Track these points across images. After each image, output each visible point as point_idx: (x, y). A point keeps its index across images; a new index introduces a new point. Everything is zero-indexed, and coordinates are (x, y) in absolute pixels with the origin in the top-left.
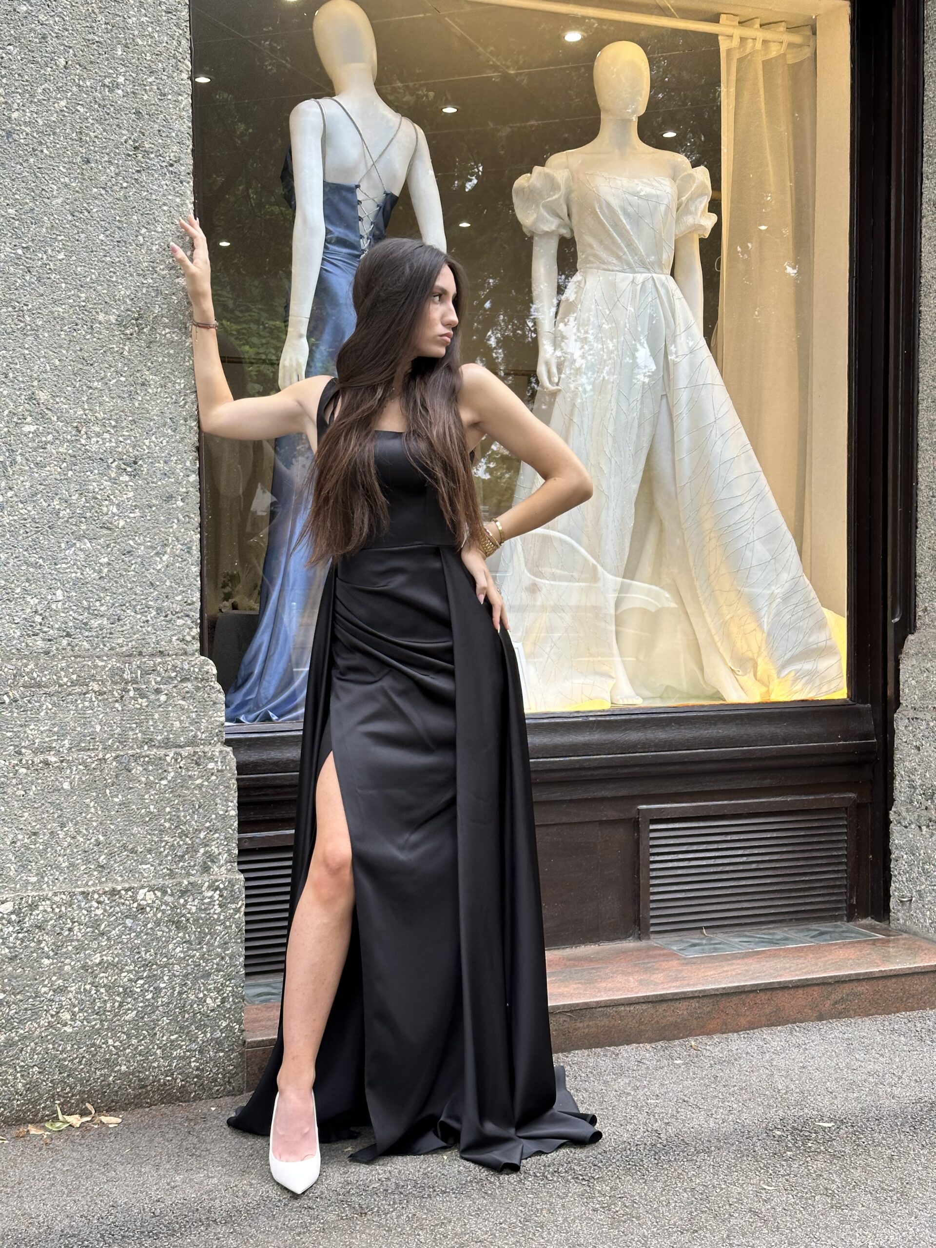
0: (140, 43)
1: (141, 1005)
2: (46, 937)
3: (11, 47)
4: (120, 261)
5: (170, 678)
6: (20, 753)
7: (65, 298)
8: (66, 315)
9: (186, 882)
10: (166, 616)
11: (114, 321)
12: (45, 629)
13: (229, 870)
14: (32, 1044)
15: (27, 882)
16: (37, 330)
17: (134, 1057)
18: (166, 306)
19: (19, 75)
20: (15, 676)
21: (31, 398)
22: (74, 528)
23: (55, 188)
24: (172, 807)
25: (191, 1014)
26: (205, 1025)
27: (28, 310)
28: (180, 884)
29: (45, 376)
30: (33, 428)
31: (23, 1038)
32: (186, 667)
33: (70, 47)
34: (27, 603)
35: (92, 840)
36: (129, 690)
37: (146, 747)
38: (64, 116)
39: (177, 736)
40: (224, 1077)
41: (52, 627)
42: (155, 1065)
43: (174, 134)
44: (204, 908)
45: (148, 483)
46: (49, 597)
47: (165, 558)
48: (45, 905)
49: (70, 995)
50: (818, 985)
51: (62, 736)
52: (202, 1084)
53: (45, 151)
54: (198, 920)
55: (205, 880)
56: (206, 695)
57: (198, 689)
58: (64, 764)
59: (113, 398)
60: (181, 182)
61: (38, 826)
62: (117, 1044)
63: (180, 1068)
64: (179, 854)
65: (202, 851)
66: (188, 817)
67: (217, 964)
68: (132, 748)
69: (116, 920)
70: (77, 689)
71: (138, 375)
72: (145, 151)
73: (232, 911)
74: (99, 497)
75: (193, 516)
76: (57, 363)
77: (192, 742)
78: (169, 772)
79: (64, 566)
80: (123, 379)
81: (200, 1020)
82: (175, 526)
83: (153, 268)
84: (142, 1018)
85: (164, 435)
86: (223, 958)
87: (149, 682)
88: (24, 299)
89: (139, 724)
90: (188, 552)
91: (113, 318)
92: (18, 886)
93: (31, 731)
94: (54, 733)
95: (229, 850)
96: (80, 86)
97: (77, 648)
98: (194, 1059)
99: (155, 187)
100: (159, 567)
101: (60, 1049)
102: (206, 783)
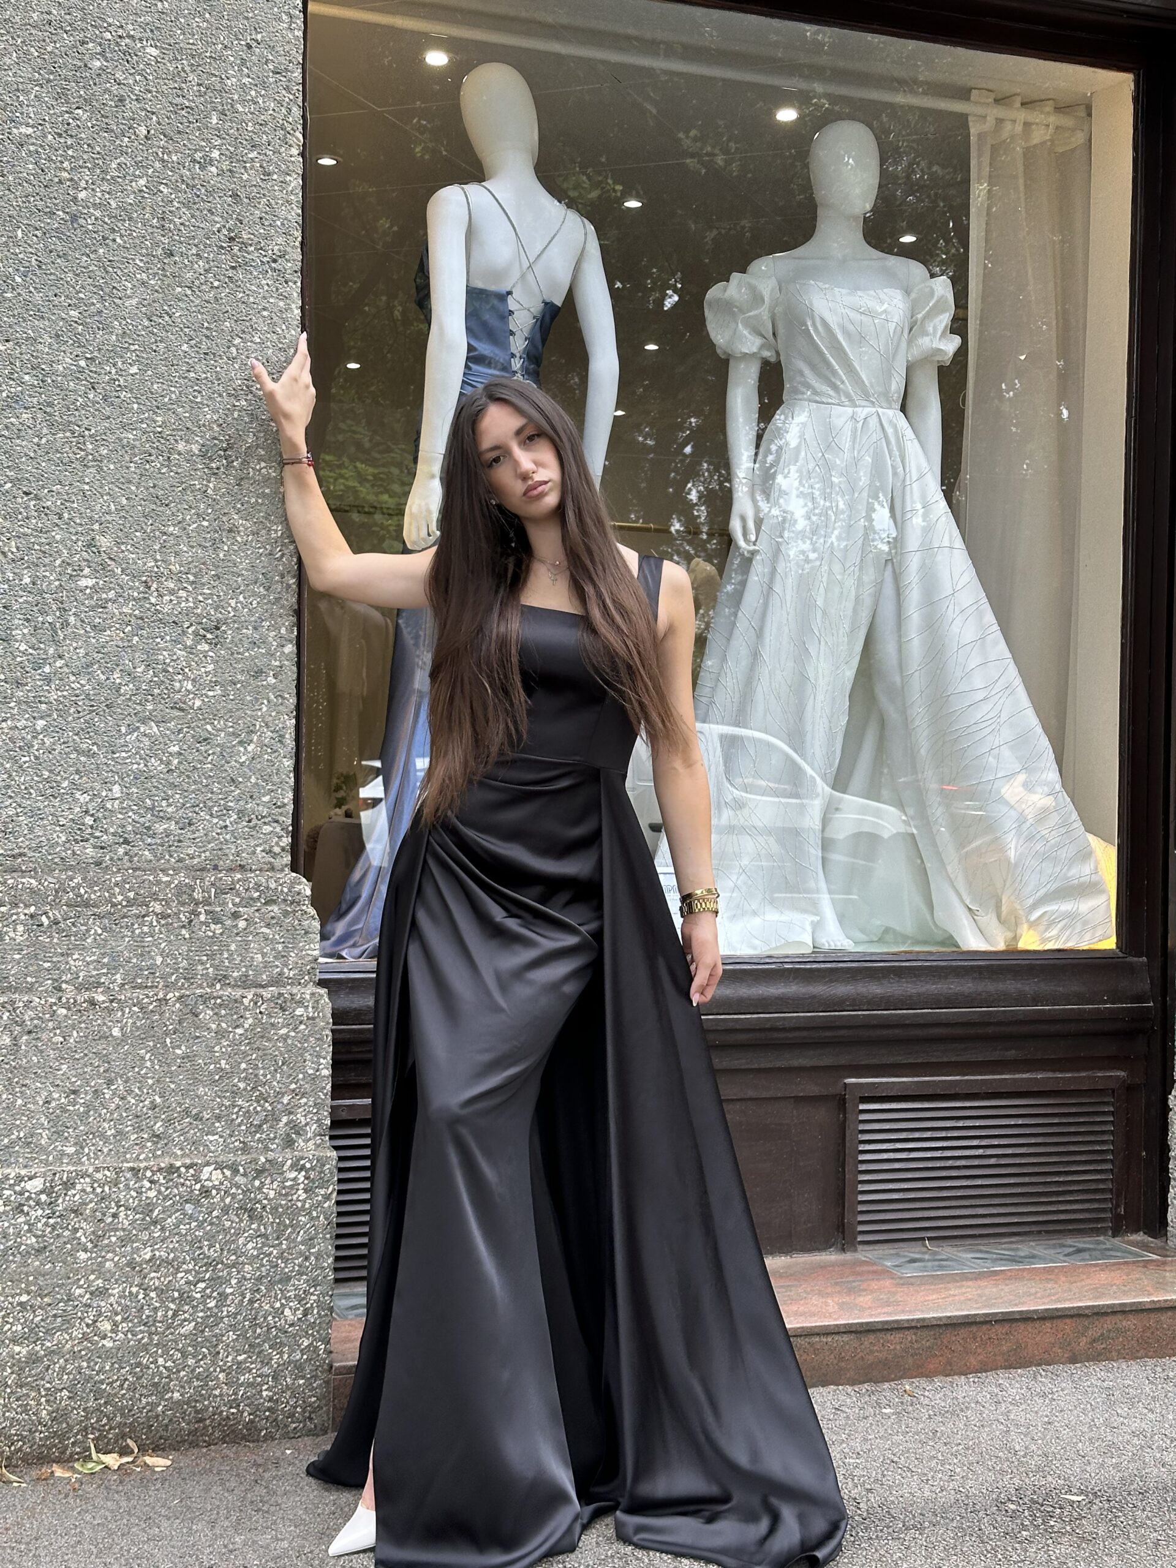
0: (241, 109)
1: (201, 1314)
2: (84, 1225)
3: (80, 111)
4: (207, 378)
5: (252, 899)
6: (60, 989)
7: (136, 422)
8: (137, 443)
9: (263, 1160)
10: (250, 821)
11: (197, 452)
12: (98, 834)
13: (319, 1146)
14: (62, 1361)
15: (63, 1154)
16: (101, 461)
17: (190, 1382)
18: (262, 435)
19: (89, 145)
20: (57, 892)
21: (91, 544)
22: (138, 707)
23: (129, 285)
24: (249, 1063)
25: (265, 1329)
26: (282, 1344)
27: (90, 436)
28: (255, 1161)
29: (108, 517)
30: (90, 582)
31: (50, 1353)
32: (273, 885)
33: (153, 113)
34: (76, 800)
35: (147, 1103)
36: (200, 913)
37: (218, 986)
38: (143, 197)
39: (258, 973)
40: (304, 1411)
41: (106, 832)
42: (217, 1392)
43: (279, 223)
44: (286, 1193)
45: (232, 654)
46: (104, 794)
47: (250, 748)
48: (83, 1183)
49: (112, 1299)
50: (1072, 1316)
51: (113, 969)
52: (275, 1420)
53: (118, 240)
54: (277, 1209)
55: (287, 1158)
56: (297, 922)
57: (286, 914)
58: (115, 1005)
59: (192, 547)
60: (286, 282)
61: (79, 1083)
62: (169, 1364)
63: (248, 1398)
64: (255, 1123)
65: (285, 1119)
66: (269, 1077)
67: (300, 1266)
68: (201, 986)
69: (172, 1205)
70: (135, 911)
71: (224, 519)
72: (243, 243)
73: (320, 1198)
74: (171, 670)
75: (288, 696)
76: (124, 502)
77: (277, 981)
78: (247, 1019)
79: (124, 754)
80: (205, 524)
81: (276, 1337)
82: (265, 709)
83: (247, 387)
84: (203, 1331)
85: (254, 594)
86: (307, 1259)
87: (225, 904)
88: (86, 422)
89: (211, 957)
90: (279, 741)
91: (195, 448)
92: (51, 1158)
93: (75, 961)
94: (104, 965)
95: (319, 1120)
96: (163, 161)
97: (136, 859)
98: (265, 1387)
99: (253, 288)
100: (243, 759)
101: (97, 1368)
102: (292, 1034)
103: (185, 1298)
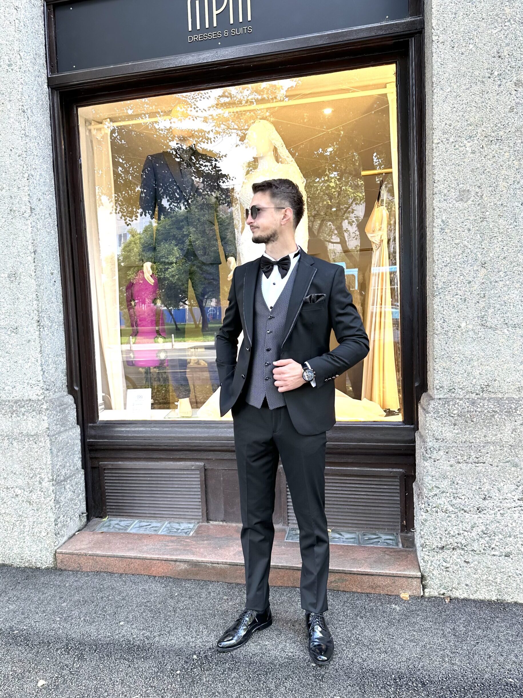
17: (18, 548)
24: (27, 458)
25: (37, 537)
26: (42, 542)
45: (21, 336)
47: (29, 364)
66: (33, 463)
69: (9, 498)
81: (40, 539)
84: (20, 535)
100: (27, 367)
103: (14, 525)
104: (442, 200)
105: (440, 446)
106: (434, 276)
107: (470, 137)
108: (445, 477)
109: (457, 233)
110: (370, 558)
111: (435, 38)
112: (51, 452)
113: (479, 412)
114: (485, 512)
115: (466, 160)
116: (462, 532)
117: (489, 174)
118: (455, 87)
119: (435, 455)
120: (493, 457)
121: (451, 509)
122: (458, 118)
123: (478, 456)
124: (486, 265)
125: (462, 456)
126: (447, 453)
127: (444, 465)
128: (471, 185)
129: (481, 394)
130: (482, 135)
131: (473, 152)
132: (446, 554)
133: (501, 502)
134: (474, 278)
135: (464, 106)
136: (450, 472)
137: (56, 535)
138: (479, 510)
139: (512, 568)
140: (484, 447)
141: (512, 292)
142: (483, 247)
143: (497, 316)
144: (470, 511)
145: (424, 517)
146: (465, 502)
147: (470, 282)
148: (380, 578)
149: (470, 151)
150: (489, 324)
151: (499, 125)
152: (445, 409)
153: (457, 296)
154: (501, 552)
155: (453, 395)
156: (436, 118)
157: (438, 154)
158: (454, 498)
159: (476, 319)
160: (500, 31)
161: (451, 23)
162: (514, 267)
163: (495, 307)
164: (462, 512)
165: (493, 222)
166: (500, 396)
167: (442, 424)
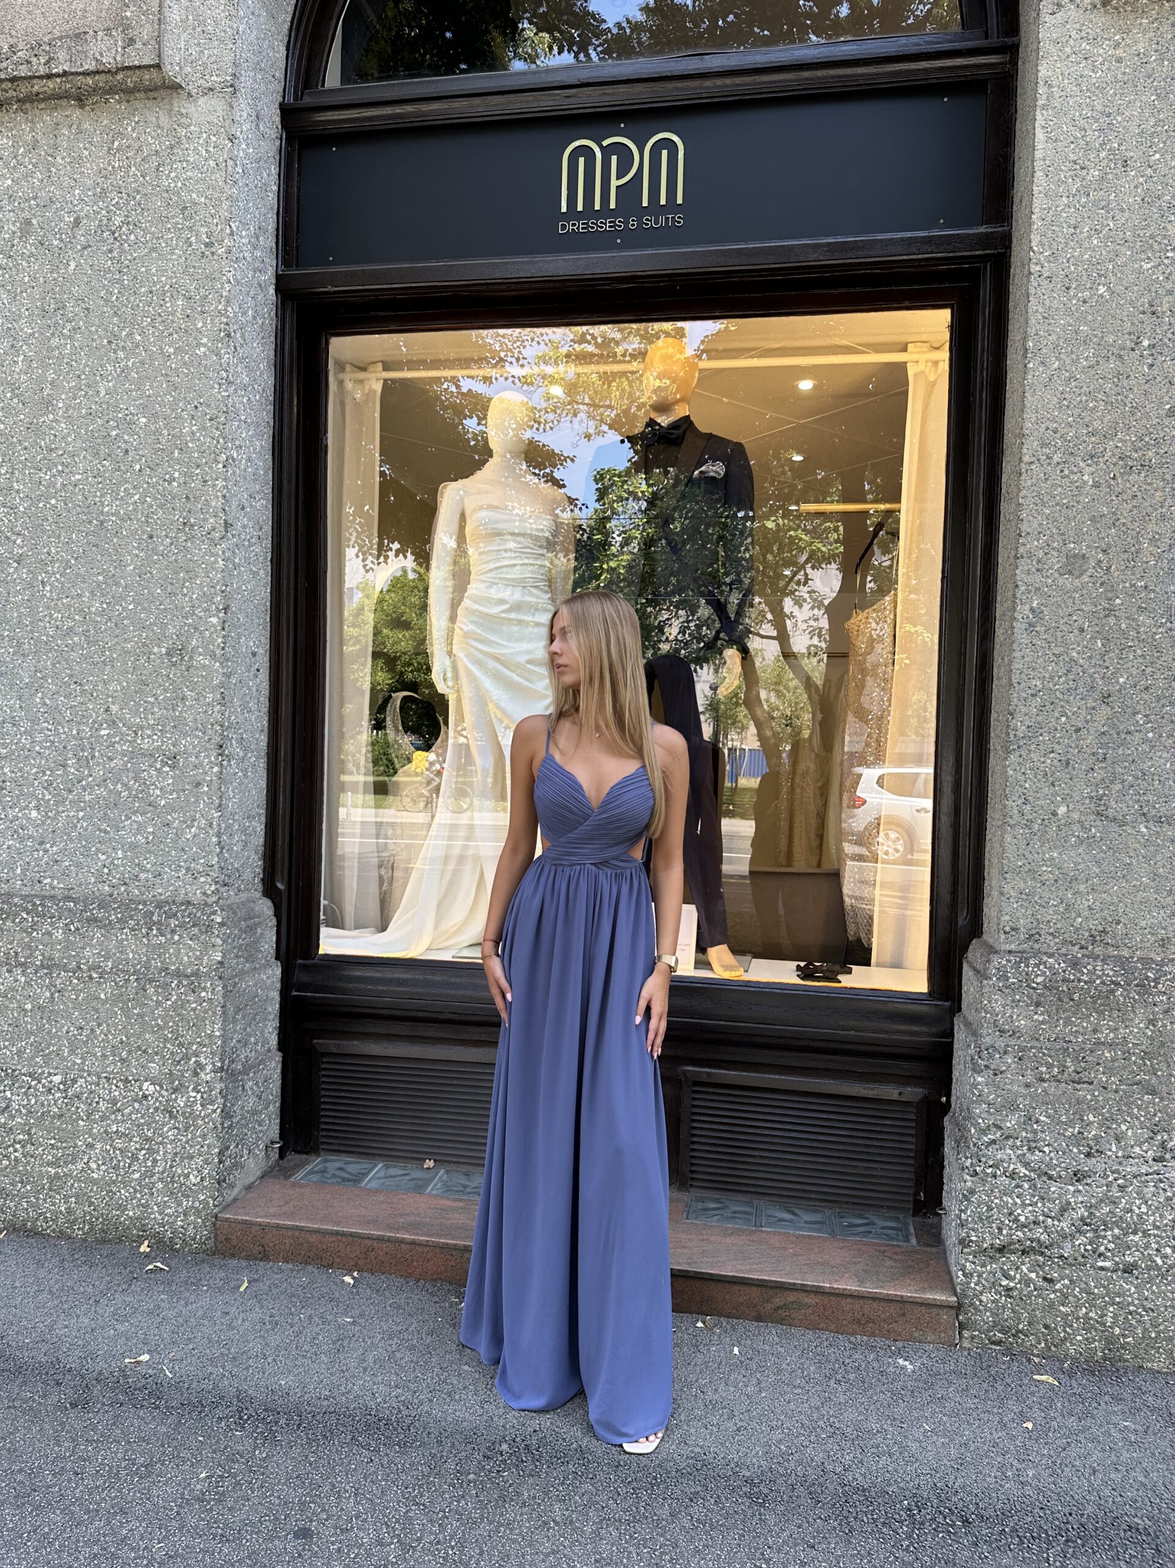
0: (191, 446)
1: (143, 1169)
2: (82, 1106)
3: (106, 462)
4: (170, 608)
5: (185, 922)
7: (132, 637)
8: (132, 649)
10: (193, 874)
11: (164, 653)
12: (110, 878)
14: (71, 1181)
16: (113, 661)
19: (110, 480)
21: (107, 710)
22: (131, 805)
23: (129, 558)
24: (174, 1022)
25: (179, 1184)
27: (108, 647)
29: (116, 694)
33: (144, 456)
34: (99, 858)
35: (118, 1039)
36: (153, 929)
38: (137, 506)
41: (114, 877)
42: (153, 1216)
44: (190, 1104)
45: (183, 773)
46: (113, 855)
48: (81, 1082)
49: (97, 1151)
53: (124, 533)
54: (185, 1113)
58: (102, 980)
59: (161, 709)
61: (83, 1023)
62: (127, 1194)
63: (170, 1224)
64: (177, 1059)
65: (193, 1059)
66: (185, 1032)
67: (199, 1150)
69: (128, 1102)
71: (179, 691)
72: (191, 525)
73: (210, 1111)
74: (148, 782)
76: (125, 684)
78: (173, 995)
79: (123, 832)
80: (168, 695)
81: (185, 1190)
84: (144, 1179)
86: (202, 1147)
87: (169, 924)
88: (106, 639)
91: (164, 650)
92: (69, 1064)
94: (102, 956)
96: (148, 483)
97: (130, 894)
98: (180, 1219)
100: (189, 836)
101: (89, 1189)
102: (199, 1007)
103: (134, 1157)
104: (1033, 569)
105: (1007, 1046)
106: (1011, 714)
107: (1092, 457)
108: (1013, 1108)
109: (1059, 634)
110: (855, 1263)
111: (1035, 268)
112: (224, 1013)
113: (1086, 982)
114: (1089, 1181)
115: (1081, 498)
116: (1041, 1218)
117: (1124, 529)
118: (1068, 361)
119: (996, 1062)
120: (1109, 1071)
121: (1023, 1170)
122: (1071, 419)
123: (1079, 1070)
124: (1111, 699)
125: (1050, 1066)
126: (1020, 1059)
127: (1014, 1083)
128: (1088, 547)
129: (1090, 948)
130: (1114, 455)
131: (1097, 485)
132: (1005, 1262)
133: (1120, 1163)
134: (1087, 722)
135: (1084, 398)
136: (1025, 1097)
137: (219, 1183)
138: (1078, 1176)
139: (1136, 1296)
140: (1092, 1052)
141: (1158, 754)
142: (1106, 664)
143: (1127, 798)
144: (1060, 1177)
145: (969, 1184)
146: (1051, 1159)
147: (1078, 730)
148: (875, 1305)
149: (1091, 482)
150: (1111, 813)
151: (1147, 439)
152: (1020, 973)
153: (1052, 755)
154: (1117, 1263)
155: (1036, 946)
156: (1030, 416)
157: (1029, 483)
158: (1029, 1149)
159: (1087, 801)
160: (1157, 267)
161: (1067, 244)
162: (1163, 706)
163: (1124, 781)
164: (1045, 1178)
165: (1127, 618)
166: (1126, 953)
167: (1013, 1001)
